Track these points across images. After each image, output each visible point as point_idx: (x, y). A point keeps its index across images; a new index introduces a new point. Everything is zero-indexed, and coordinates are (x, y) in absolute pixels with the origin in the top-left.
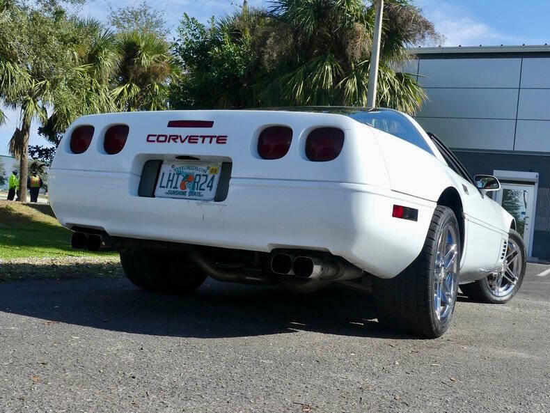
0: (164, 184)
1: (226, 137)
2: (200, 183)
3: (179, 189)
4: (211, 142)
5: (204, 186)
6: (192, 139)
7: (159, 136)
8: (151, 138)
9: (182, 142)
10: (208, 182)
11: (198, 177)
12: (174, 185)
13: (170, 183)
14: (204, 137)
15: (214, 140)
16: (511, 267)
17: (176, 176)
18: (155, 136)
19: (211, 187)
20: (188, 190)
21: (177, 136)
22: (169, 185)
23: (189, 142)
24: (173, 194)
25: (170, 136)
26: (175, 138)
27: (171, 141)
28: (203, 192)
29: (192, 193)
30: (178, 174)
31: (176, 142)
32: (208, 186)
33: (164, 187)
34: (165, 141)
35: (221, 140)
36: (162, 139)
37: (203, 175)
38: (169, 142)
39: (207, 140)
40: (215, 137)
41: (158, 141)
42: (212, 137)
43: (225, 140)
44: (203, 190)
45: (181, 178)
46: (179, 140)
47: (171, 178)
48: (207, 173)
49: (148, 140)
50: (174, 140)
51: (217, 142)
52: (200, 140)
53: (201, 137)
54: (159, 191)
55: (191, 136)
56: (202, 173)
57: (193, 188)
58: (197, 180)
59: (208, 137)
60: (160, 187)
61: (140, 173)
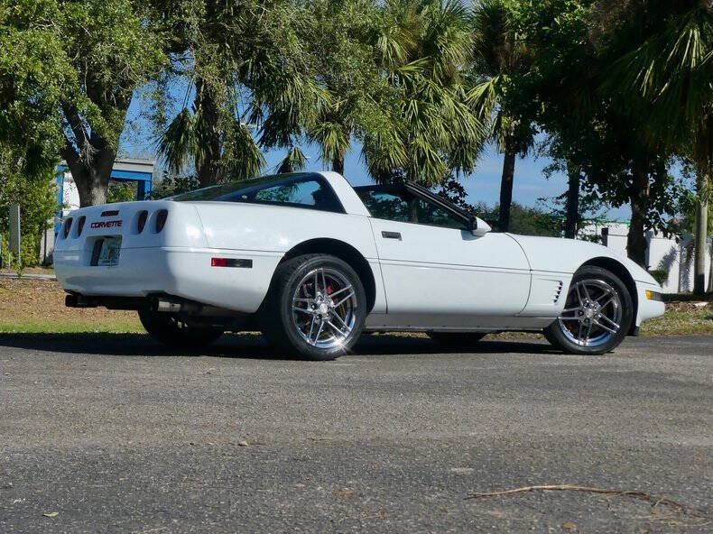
0: (102, 255)
1: (122, 221)
3: (108, 259)
6: (108, 225)
7: (96, 223)
8: (93, 225)
9: (105, 226)
15: (117, 223)
20: (111, 259)
21: (103, 223)
22: (104, 257)
24: (106, 263)
26: (100, 224)
29: (113, 261)
30: (108, 249)
31: (102, 227)
35: (119, 223)
36: (97, 225)
38: (99, 227)
39: (115, 224)
40: (117, 221)
41: (95, 227)
43: (121, 223)
46: (103, 225)
47: (105, 251)
49: (91, 227)
51: (118, 225)
52: (112, 224)
53: (112, 222)
54: (100, 262)
55: (108, 222)
59: (115, 222)
60: (101, 258)
61: (92, 250)
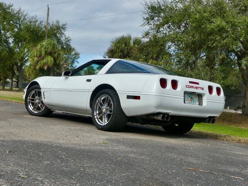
5: (196, 101)
6: (196, 88)
8: (187, 86)
9: (194, 88)
14: (199, 87)
26: (192, 87)
35: (203, 89)
36: (189, 87)
39: (200, 88)
42: (201, 88)
45: (190, 98)
48: (195, 97)
60: (186, 101)
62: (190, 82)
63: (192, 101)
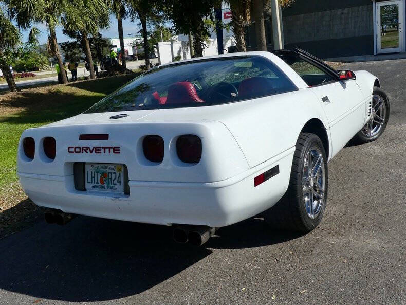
0: (90, 180)
1: (119, 148)
2: (113, 179)
3: (100, 184)
4: (110, 152)
5: (115, 182)
6: (97, 150)
7: (75, 148)
8: (71, 150)
9: (91, 152)
10: (117, 178)
11: (110, 174)
12: (96, 181)
13: (93, 179)
14: (105, 148)
15: (112, 150)
16: (378, 113)
17: (96, 174)
18: (73, 147)
19: (120, 182)
20: (106, 185)
21: (87, 147)
22: (93, 181)
23: (95, 152)
24: (97, 187)
25: (83, 148)
26: (86, 149)
27: (84, 152)
28: (115, 186)
29: (109, 187)
30: (97, 172)
31: (87, 152)
32: (118, 182)
33: (90, 182)
34: (80, 152)
35: (116, 150)
36: (78, 150)
37: (113, 173)
38: (83, 152)
39: (107, 150)
40: (112, 148)
41: (76, 152)
42: (110, 148)
43: (119, 150)
44: (116, 184)
45: (99, 175)
46: (88, 151)
47: (93, 176)
48: (115, 171)
49: (69, 151)
50: (86, 151)
51: (114, 152)
52: (103, 150)
53: (103, 148)
54: (88, 186)
55: (96, 148)
56: (112, 171)
57: (109, 183)
58: (110, 177)
59: (107, 148)
60: (88, 182)
61: (72, 173)
62: (83, 137)
63: (102, 183)
